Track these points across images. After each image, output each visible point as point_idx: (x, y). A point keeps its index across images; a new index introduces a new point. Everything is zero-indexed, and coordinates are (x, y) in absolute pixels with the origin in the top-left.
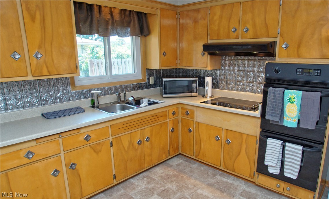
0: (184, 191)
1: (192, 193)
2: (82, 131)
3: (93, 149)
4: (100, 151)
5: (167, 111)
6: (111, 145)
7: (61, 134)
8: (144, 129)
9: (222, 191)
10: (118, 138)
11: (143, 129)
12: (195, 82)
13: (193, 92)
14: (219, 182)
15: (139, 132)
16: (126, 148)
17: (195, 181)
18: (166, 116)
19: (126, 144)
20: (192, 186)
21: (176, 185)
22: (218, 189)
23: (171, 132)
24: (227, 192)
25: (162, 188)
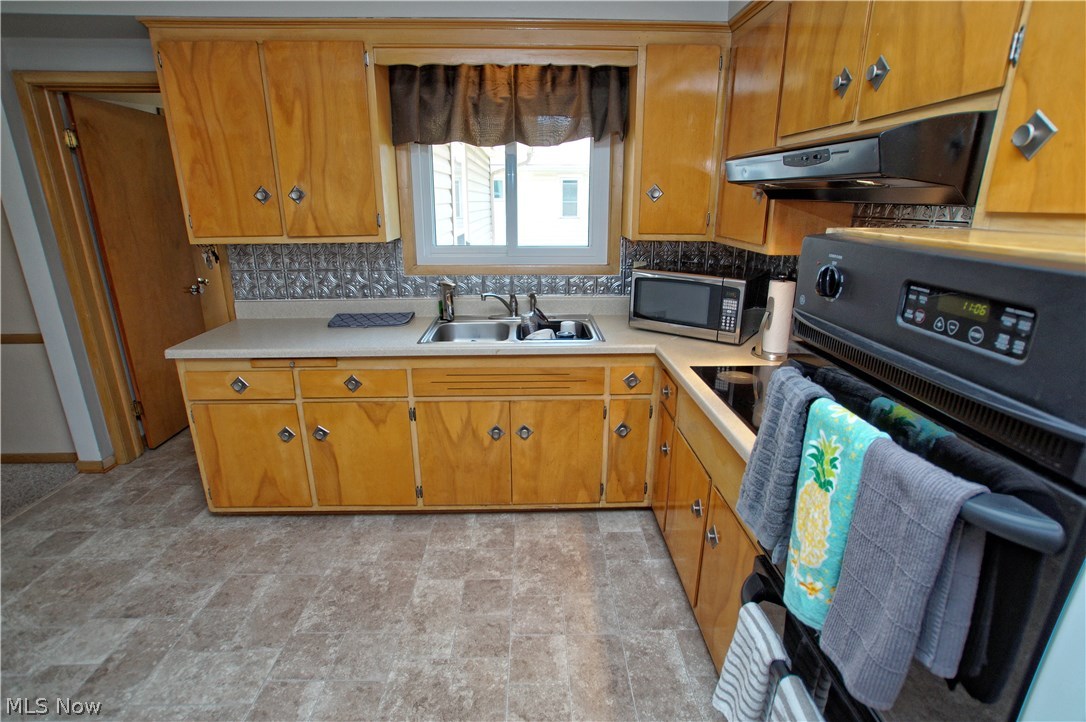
0: (530, 612)
1: (537, 632)
2: (341, 365)
3: (366, 412)
4: (384, 422)
5: (603, 369)
6: (413, 415)
7: (296, 361)
8: (514, 402)
9: (613, 688)
10: (433, 404)
11: (510, 402)
12: (732, 293)
13: (723, 327)
14: (646, 654)
15: (498, 406)
16: (454, 437)
17: (589, 607)
18: (601, 383)
19: (455, 426)
20: (561, 615)
21: (532, 585)
22: (614, 669)
23: (615, 435)
24: (627, 699)
25: (498, 573)
